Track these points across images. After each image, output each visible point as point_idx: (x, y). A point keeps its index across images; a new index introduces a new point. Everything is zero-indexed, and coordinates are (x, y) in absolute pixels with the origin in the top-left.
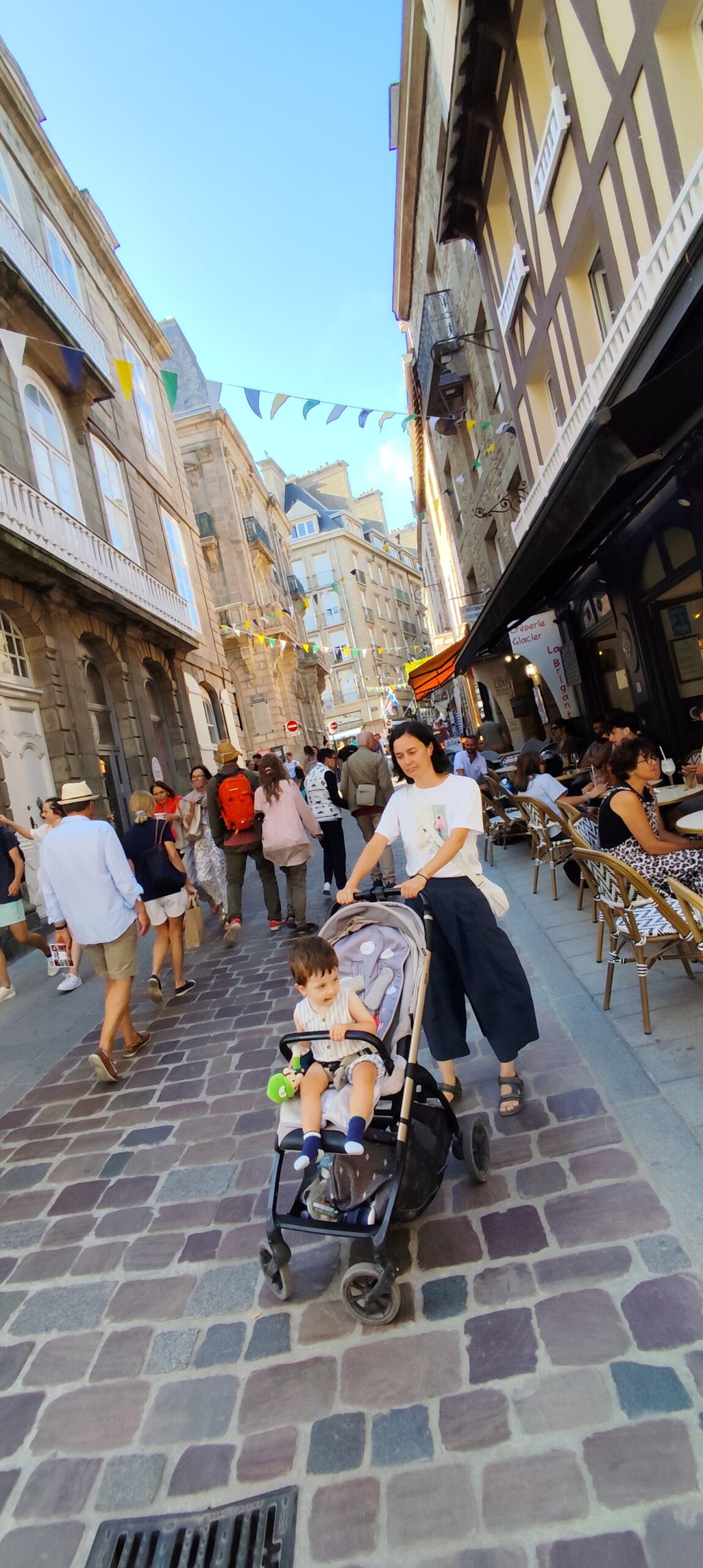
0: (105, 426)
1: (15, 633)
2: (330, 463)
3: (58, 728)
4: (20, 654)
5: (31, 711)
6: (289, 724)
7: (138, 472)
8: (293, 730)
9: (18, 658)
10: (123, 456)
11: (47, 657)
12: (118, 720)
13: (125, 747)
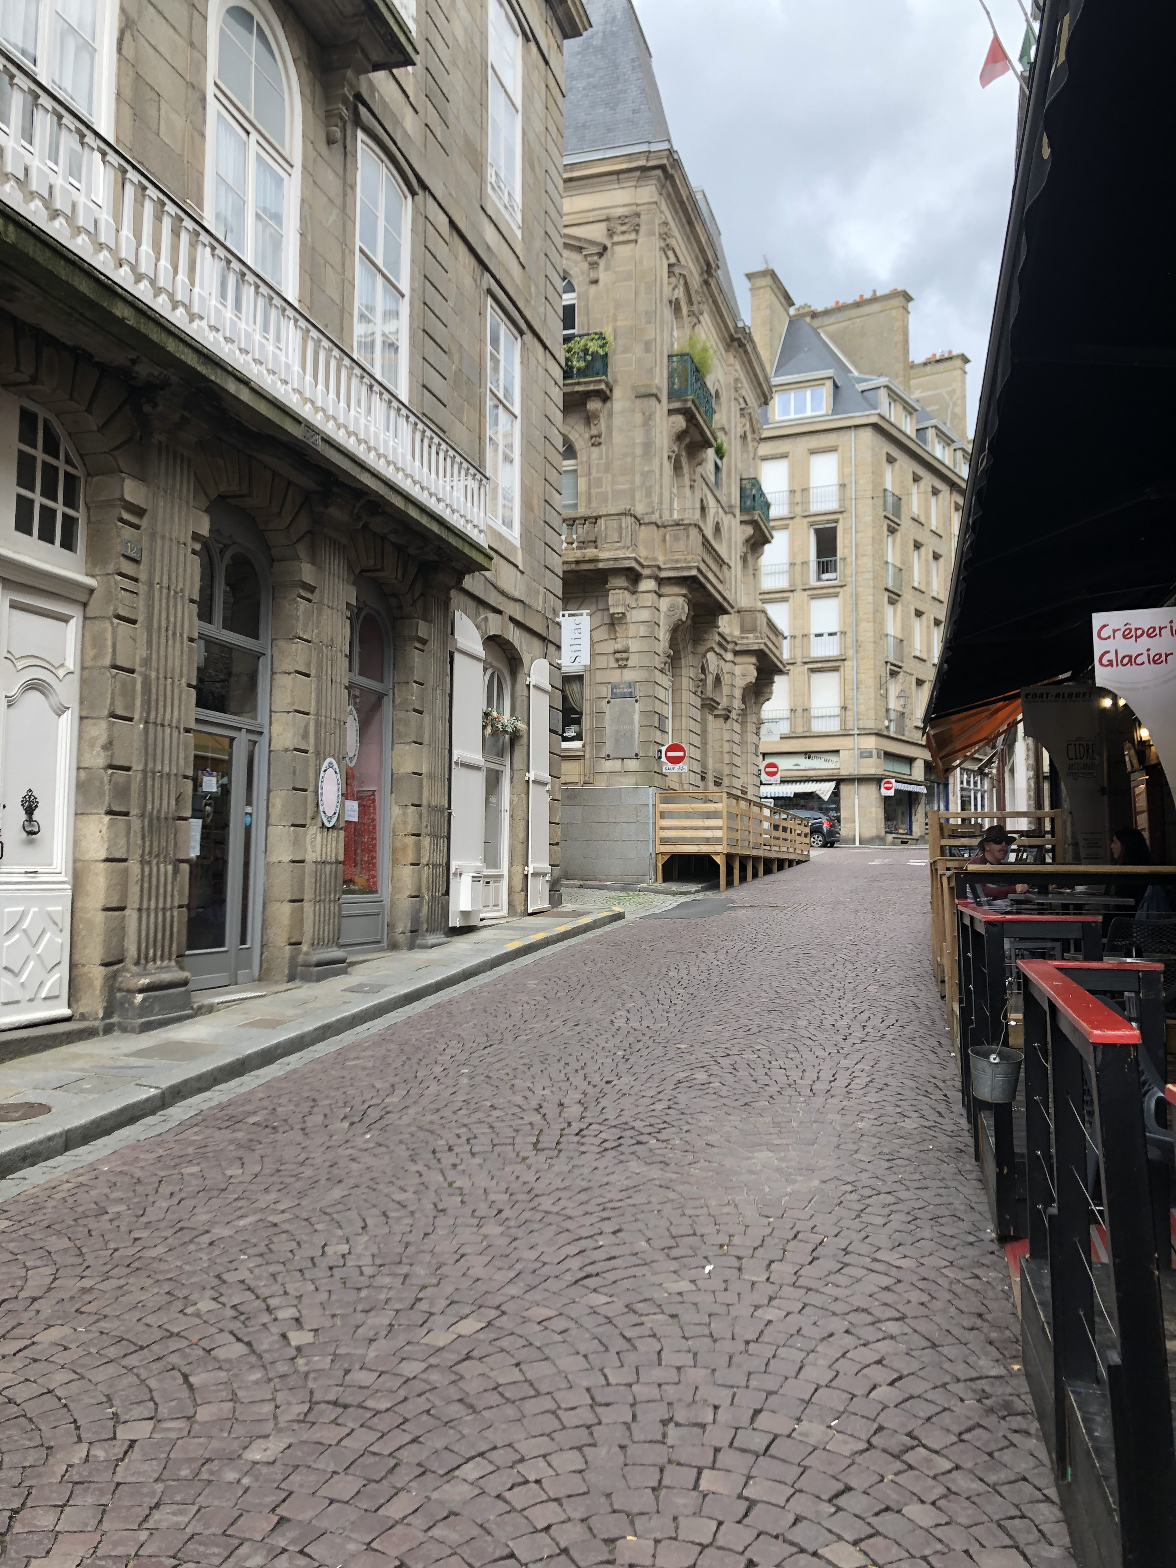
0: (397, 122)
1: (68, 461)
2: (879, 294)
3: (107, 662)
4: (70, 502)
5: (65, 619)
6: (670, 749)
7: (452, 223)
8: (675, 761)
9: (60, 508)
10: (425, 187)
11: (121, 520)
12: (273, 673)
13: (276, 729)
